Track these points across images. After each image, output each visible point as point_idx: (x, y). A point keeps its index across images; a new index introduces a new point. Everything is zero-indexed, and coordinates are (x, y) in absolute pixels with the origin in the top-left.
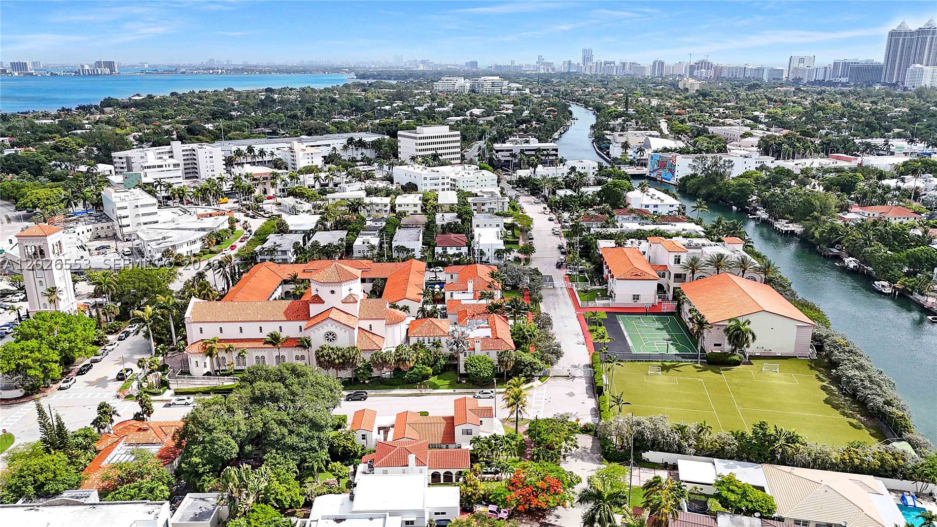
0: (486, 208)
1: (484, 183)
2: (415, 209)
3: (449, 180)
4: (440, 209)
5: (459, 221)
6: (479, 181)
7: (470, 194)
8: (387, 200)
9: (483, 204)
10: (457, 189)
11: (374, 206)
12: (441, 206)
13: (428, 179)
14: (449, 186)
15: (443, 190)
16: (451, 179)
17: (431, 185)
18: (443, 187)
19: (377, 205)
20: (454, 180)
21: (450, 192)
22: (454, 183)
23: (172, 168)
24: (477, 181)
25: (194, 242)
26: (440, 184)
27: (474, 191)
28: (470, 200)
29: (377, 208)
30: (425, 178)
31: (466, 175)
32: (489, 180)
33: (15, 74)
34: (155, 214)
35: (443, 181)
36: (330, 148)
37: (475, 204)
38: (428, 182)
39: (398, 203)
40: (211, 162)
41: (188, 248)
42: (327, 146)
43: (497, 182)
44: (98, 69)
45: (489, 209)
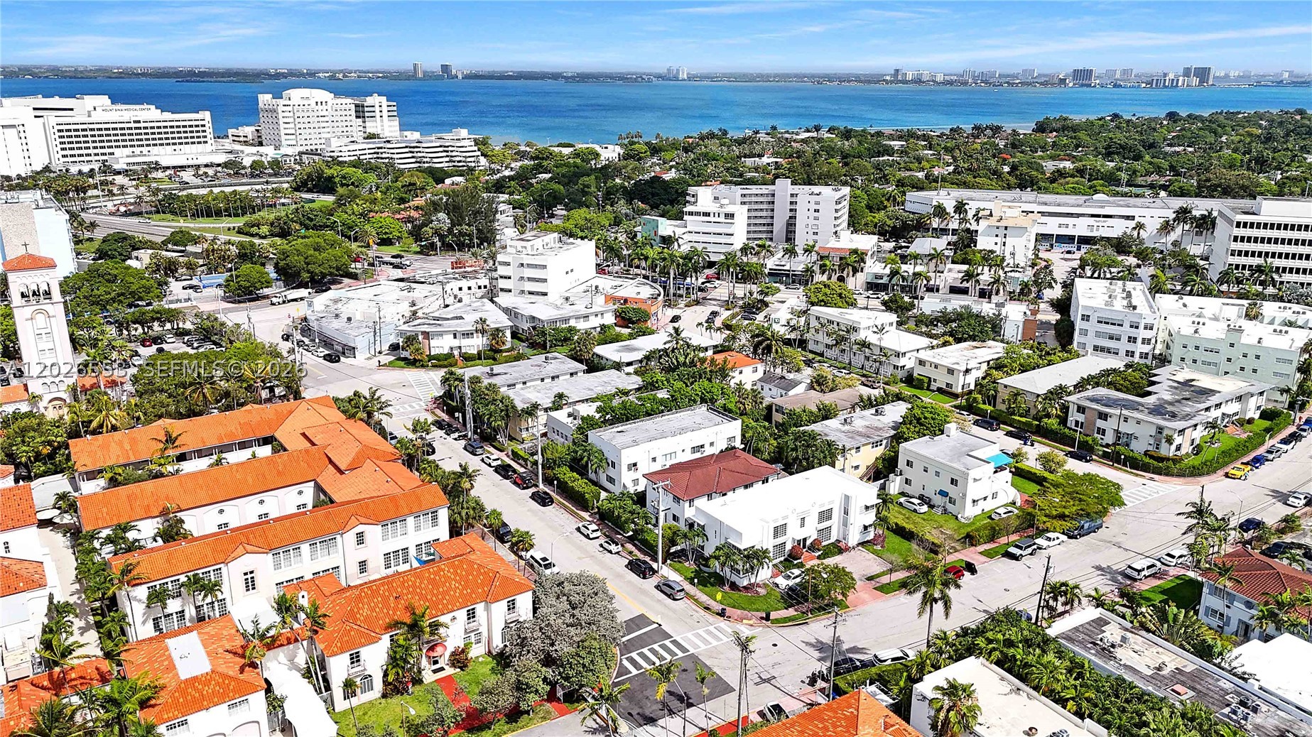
1: (1249, 364)
3: (1150, 334)
6: (1235, 354)
9: (1104, 416)
13: (1094, 319)
18: (1131, 347)
23: (722, 219)
24: (1226, 352)
25: (468, 334)
32: (1267, 359)
33: (1071, 85)
34: (545, 281)
35: (1133, 333)
36: (1132, 224)
37: (1081, 409)
38: (1092, 326)
39: (924, 355)
40: (817, 219)
41: (456, 343)
42: (1128, 218)
43: (1300, 370)
44: (1181, 78)
45: (1117, 431)
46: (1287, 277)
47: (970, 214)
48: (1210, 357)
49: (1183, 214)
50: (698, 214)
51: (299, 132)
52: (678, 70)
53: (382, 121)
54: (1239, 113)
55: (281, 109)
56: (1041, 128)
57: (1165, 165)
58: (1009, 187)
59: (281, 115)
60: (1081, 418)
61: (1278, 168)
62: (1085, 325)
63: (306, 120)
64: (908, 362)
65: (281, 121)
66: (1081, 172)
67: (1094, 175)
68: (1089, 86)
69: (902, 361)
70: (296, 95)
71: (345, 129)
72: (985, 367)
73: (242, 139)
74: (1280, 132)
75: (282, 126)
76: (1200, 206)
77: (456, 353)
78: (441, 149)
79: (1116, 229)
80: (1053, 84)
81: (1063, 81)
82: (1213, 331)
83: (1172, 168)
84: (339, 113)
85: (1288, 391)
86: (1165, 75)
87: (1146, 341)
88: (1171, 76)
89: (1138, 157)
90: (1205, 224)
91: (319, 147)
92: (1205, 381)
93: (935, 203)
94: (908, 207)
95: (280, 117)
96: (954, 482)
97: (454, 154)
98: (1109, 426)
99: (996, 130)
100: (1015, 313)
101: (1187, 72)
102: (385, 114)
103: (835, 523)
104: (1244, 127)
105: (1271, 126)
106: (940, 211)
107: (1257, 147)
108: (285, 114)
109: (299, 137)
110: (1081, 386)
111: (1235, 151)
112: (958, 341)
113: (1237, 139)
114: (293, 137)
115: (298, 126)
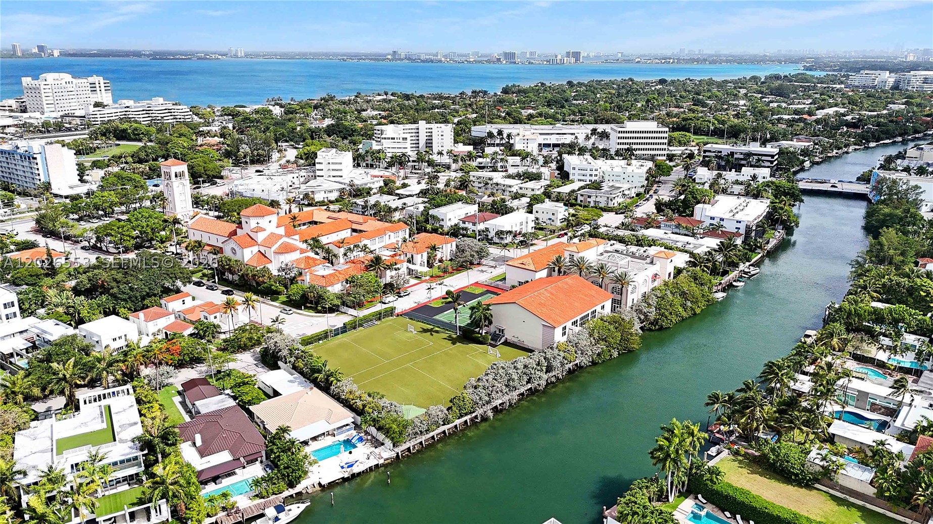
1: (630, 179)
3: (597, 172)
13: (577, 169)
17: (579, 174)
18: (591, 178)
22: (603, 175)
23: (401, 140)
25: (331, 191)
30: (574, 169)
32: (636, 177)
33: (504, 62)
34: (341, 170)
35: (591, 173)
36: (573, 137)
37: (582, 195)
38: (577, 172)
39: (521, 186)
40: (442, 139)
41: (325, 196)
42: (572, 134)
43: (646, 180)
44: (565, 59)
45: (595, 201)
46: (638, 152)
47: (505, 136)
48: (618, 178)
49: (594, 131)
50: (389, 138)
51: (56, 102)
52: (237, 50)
53: (101, 93)
54: (602, 81)
55: (42, 87)
56: (505, 91)
57: (577, 110)
58: (510, 123)
59: (43, 91)
60: (582, 198)
61: (626, 110)
62: (574, 171)
63: (61, 94)
64: (514, 189)
65: (43, 95)
66: (540, 115)
67: (547, 116)
68: (515, 63)
69: (512, 189)
70: (51, 77)
71: (86, 100)
72: (543, 188)
73: (7, 108)
74: (624, 91)
75: (44, 99)
76: (601, 128)
77: (326, 200)
78: (167, 111)
79: (568, 140)
80: (494, 62)
81: (499, 60)
82: (618, 170)
83: (580, 112)
84: (81, 89)
85: (643, 186)
86: (556, 56)
87: (596, 175)
88: (559, 57)
89: (563, 107)
90: (604, 136)
91: (70, 112)
92: (618, 185)
93: (488, 131)
94: (473, 134)
95: (43, 93)
96: (553, 214)
97: (176, 114)
98: (592, 200)
99: (485, 93)
100: (545, 171)
101: (568, 54)
102: (103, 89)
103: (524, 226)
104: (606, 89)
105: (619, 89)
106: (490, 135)
107: (616, 100)
108: (45, 91)
109: (57, 105)
110: (579, 190)
111: (606, 102)
112: (530, 181)
113: (605, 96)
114: (53, 106)
115: (56, 98)
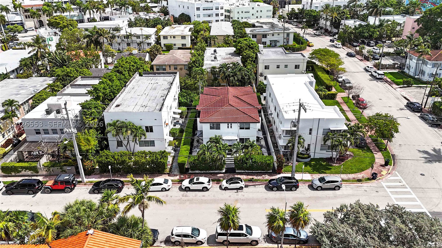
0: (267, 40)
1: (259, 14)
2: (183, 42)
3: (223, 11)
4: (212, 42)
5: (238, 59)
6: (254, 11)
7: (247, 25)
8: (151, 31)
9: (265, 36)
10: (231, 20)
11: (134, 38)
12: (215, 37)
13: (201, 9)
14: (223, 18)
15: (217, 21)
16: (226, 11)
17: (204, 15)
18: (217, 18)
19: (138, 37)
20: (229, 11)
21: (224, 22)
22: (228, 14)
24: (252, 12)
26: (214, 15)
27: (251, 21)
28: (248, 30)
29: (138, 41)
30: (198, 9)
31: (241, 6)
32: (264, 11)
35: (217, 12)
38: (201, 12)
48: (247, 15)
87: (222, 14)
